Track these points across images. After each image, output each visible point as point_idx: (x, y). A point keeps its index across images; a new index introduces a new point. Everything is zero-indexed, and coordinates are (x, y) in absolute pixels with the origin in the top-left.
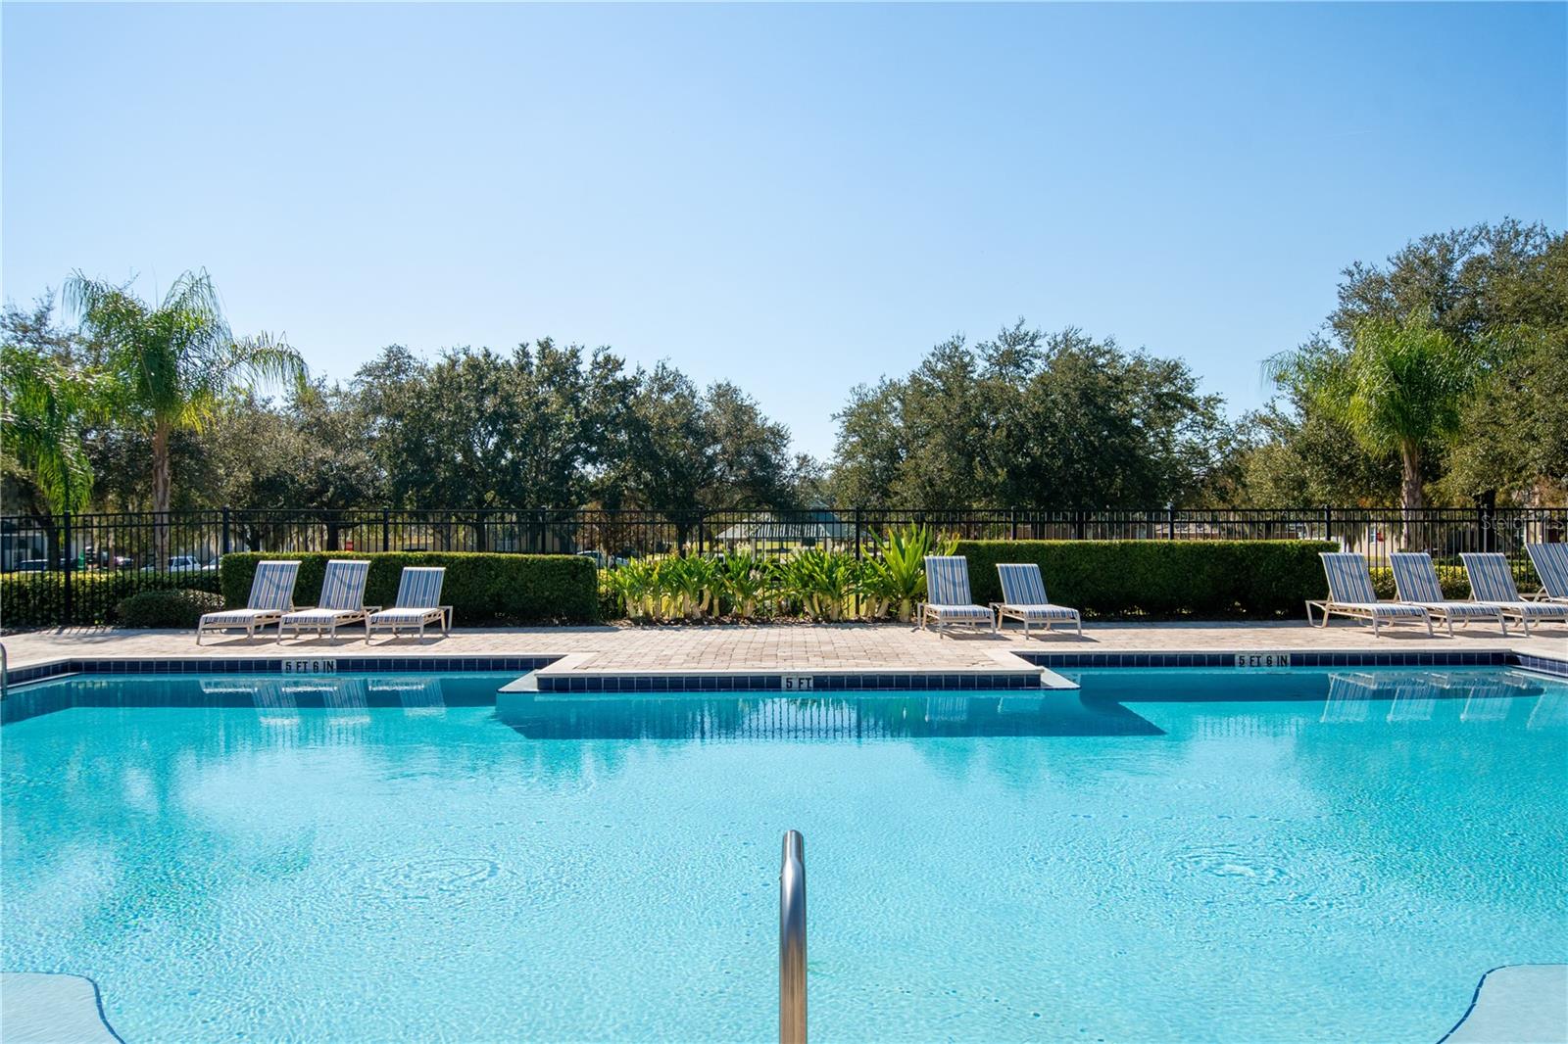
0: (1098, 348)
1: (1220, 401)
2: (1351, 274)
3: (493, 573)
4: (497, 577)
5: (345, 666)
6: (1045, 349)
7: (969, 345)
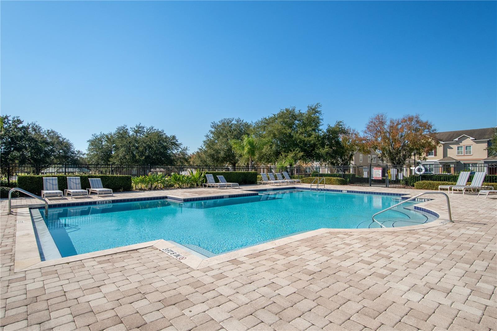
0: (161, 131)
1: (181, 144)
2: (213, 123)
3: (107, 179)
4: (108, 181)
5: (114, 201)
6: (146, 130)
7: (128, 127)
